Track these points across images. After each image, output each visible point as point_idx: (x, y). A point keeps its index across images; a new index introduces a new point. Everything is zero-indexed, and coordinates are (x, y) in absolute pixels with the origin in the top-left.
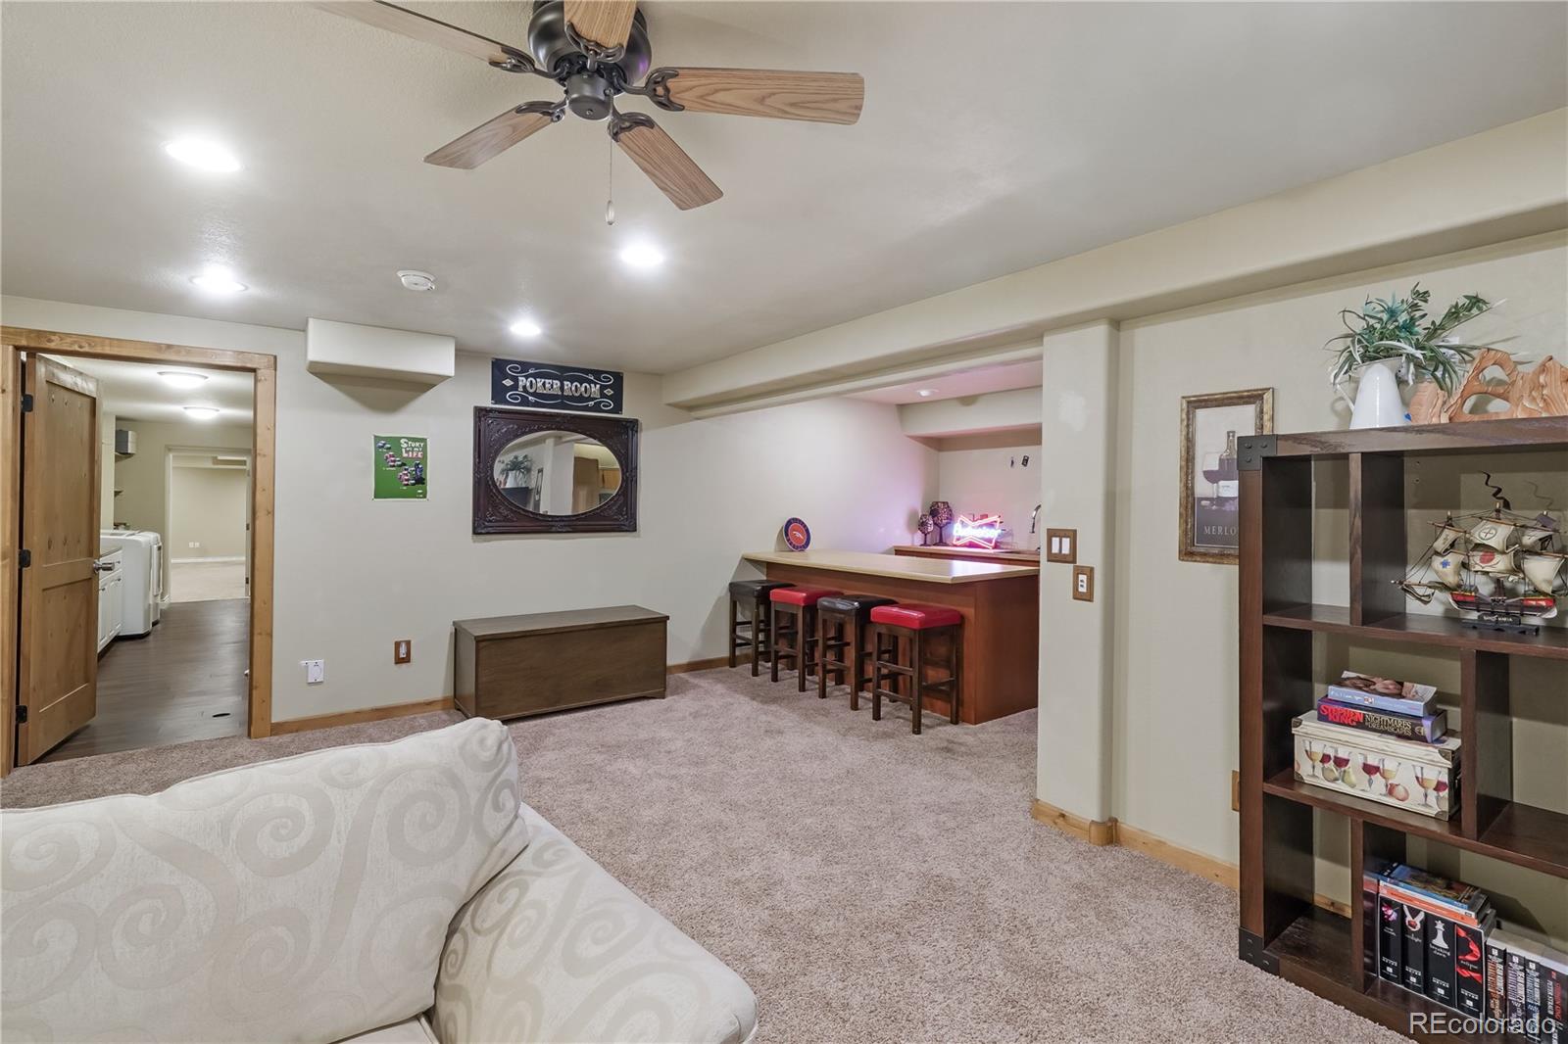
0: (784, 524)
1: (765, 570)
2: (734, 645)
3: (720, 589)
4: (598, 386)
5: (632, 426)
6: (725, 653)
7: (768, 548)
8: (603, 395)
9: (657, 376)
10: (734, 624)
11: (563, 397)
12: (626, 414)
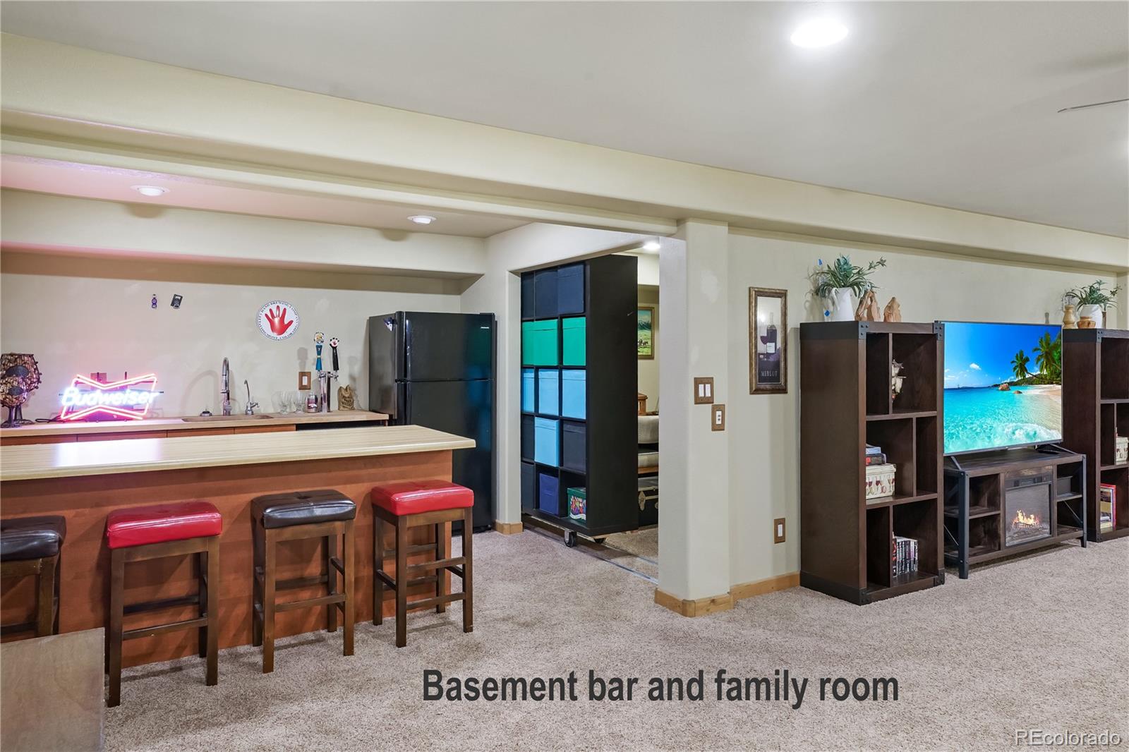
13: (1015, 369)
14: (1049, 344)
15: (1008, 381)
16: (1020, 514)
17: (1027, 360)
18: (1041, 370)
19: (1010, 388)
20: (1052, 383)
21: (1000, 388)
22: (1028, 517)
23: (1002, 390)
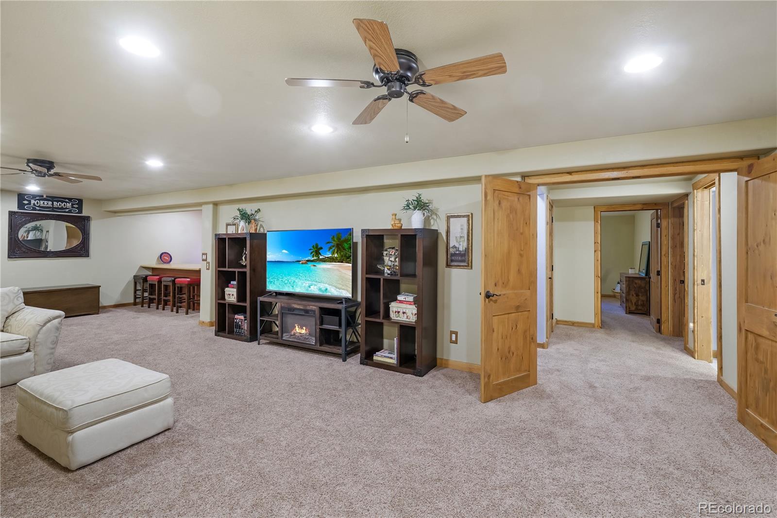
0: (159, 255)
1: (151, 271)
2: (135, 298)
3: (130, 277)
4: (70, 204)
5: (88, 218)
6: (132, 301)
7: (154, 263)
8: (73, 207)
9: (99, 201)
10: (136, 290)
11: (53, 208)
12: (85, 213)
13: (312, 253)
14: (340, 239)
15: (307, 259)
16: (297, 327)
17: (321, 248)
18: (333, 253)
19: (308, 263)
20: (342, 262)
21: (300, 263)
22: (302, 328)
23: (302, 263)
